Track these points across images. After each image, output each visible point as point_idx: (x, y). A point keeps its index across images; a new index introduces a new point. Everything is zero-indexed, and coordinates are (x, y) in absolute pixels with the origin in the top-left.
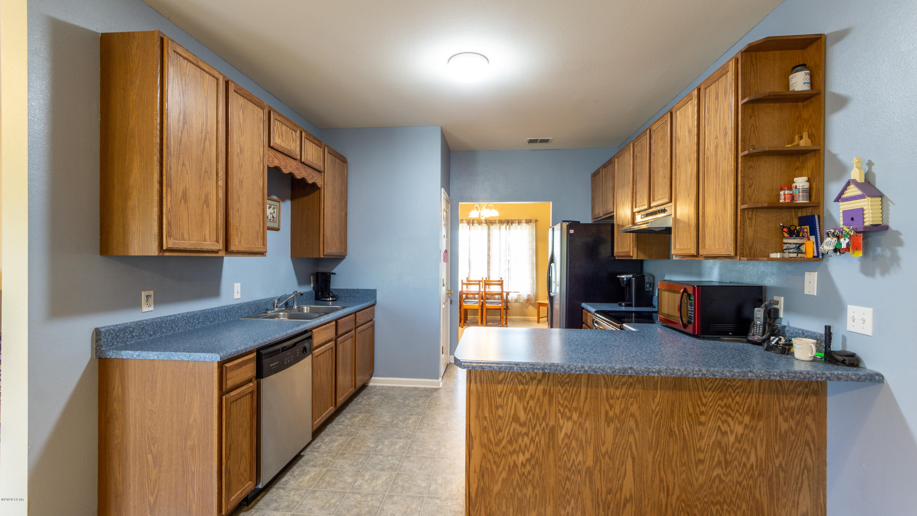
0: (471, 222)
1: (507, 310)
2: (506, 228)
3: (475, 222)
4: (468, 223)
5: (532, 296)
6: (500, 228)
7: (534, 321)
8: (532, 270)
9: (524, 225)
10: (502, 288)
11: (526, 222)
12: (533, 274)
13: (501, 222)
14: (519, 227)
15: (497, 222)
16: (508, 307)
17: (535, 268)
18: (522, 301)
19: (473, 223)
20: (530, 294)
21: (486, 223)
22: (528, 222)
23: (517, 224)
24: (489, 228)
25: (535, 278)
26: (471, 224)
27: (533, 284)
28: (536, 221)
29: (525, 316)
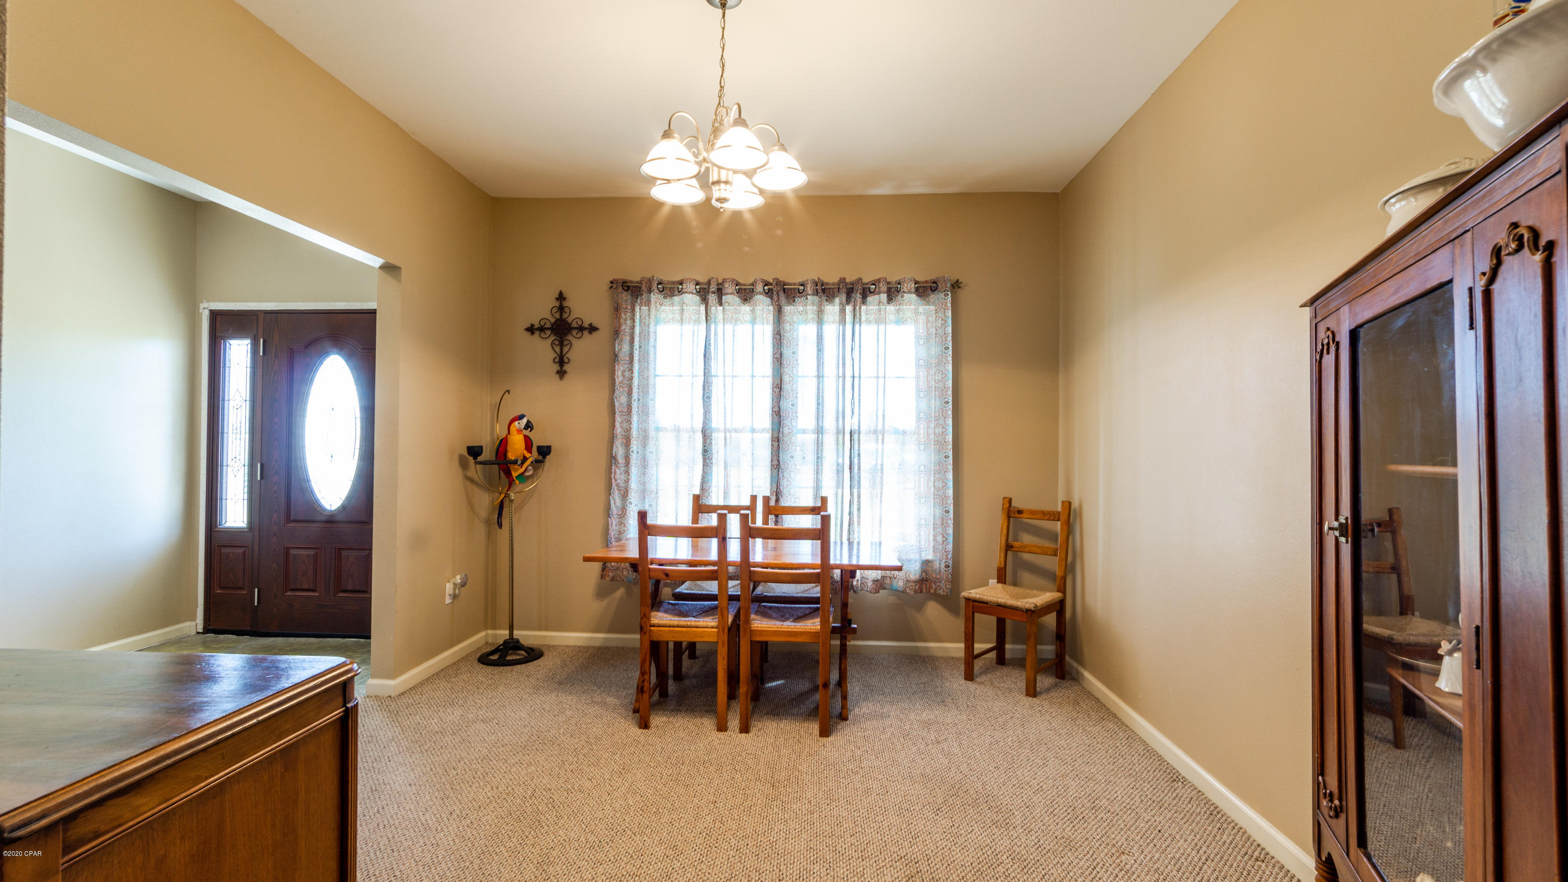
0: (713, 288)
1: (843, 639)
2: (843, 311)
3: (729, 288)
4: (703, 293)
5: (939, 565)
6: (820, 312)
7: (950, 660)
8: (940, 470)
9: (910, 301)
10: (825, 552)
11: (917, 290)
12: (945, 486)
13: (825, 291)
14: (891, 308)
15: (809, 289)
16: (850, 622)
17: (950, 460)
18: (900, 584)
19: (720, 292)
20: (930, 556)
21: (769, 293)
22: (925, 289)
23: (884, 297)
24: (779, 311)
25: (951, 501)
26: (712, 298)
27: (944, 524)
28: (956, 285)
29: (914, 640)
